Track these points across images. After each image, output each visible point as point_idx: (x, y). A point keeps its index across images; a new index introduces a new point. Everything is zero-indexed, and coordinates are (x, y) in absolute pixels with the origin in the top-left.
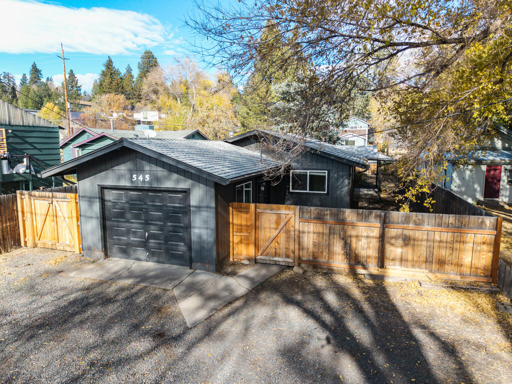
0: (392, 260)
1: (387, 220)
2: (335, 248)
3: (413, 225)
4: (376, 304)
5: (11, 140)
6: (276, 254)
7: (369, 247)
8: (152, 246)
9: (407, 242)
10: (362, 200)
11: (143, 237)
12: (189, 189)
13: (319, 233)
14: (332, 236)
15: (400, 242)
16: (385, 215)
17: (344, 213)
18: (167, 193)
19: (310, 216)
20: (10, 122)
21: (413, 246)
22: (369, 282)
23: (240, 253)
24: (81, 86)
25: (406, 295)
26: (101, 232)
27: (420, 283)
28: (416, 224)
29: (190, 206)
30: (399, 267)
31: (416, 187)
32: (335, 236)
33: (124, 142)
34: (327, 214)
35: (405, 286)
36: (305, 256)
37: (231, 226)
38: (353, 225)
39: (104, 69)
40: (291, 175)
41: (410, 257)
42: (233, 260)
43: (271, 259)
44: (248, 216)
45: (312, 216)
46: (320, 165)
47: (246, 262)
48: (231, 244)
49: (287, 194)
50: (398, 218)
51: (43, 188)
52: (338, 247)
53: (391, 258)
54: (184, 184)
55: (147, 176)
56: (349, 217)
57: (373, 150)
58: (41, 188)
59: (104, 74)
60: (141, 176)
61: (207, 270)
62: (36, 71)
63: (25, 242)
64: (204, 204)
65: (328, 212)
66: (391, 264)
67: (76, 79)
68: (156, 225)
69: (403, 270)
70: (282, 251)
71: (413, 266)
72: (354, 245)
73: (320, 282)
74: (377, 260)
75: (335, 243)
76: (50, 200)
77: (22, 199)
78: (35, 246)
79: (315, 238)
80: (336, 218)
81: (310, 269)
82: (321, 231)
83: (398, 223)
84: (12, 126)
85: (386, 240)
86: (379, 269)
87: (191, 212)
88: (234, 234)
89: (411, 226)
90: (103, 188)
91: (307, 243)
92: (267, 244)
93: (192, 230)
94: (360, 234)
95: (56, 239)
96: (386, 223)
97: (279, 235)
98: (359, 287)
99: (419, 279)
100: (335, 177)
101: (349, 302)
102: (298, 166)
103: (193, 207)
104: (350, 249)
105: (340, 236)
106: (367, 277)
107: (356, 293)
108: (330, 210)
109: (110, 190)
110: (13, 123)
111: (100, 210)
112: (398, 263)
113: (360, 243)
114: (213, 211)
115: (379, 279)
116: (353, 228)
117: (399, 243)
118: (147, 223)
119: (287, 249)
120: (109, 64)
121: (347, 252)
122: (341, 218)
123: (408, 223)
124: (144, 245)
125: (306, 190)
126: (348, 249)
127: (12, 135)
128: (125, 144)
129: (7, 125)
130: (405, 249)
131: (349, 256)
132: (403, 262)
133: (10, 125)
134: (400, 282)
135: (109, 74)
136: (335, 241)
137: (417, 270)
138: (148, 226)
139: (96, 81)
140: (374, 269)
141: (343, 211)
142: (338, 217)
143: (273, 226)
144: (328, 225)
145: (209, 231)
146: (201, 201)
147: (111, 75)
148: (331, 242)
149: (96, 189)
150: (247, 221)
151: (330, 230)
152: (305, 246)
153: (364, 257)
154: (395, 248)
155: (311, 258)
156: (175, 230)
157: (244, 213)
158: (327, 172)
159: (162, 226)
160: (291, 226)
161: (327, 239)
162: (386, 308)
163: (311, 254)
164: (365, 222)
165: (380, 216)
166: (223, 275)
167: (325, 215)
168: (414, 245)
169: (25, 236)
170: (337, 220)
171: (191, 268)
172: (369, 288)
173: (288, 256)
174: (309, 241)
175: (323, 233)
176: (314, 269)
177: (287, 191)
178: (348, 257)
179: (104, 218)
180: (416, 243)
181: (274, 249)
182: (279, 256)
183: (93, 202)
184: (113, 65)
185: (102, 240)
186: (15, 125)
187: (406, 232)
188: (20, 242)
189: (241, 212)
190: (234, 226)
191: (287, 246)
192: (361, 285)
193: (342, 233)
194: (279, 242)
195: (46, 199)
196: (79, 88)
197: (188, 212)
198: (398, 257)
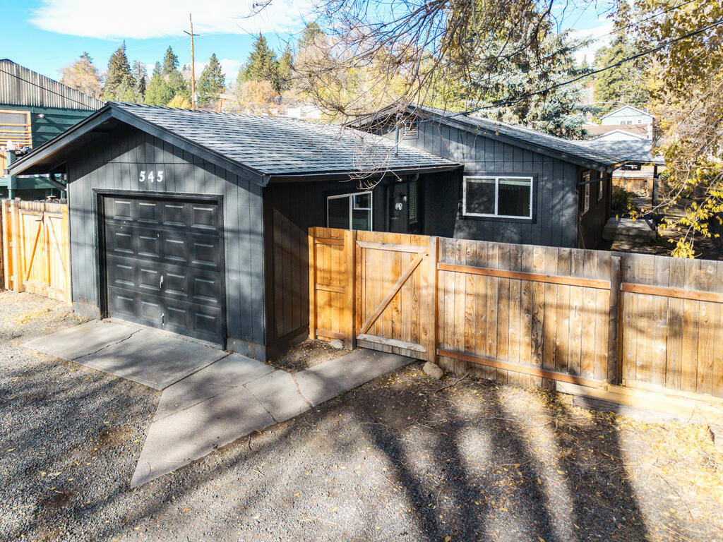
0: (642, 367)
1: (628, 275)
2: (511, 330)
3: (693, 289)
4: (585, 478)
5: (42, 129)
6: (394, 334)
7: (585, 334)
8: (169, 300)
9: (677, 328)
10: (621, 237)
11: (156, 283)
12: (222, 197)
13: (477, 295)
14: (504, 302)
15: (661, 326)
16: (621, 262)
17: (530, 254)
18: (191, 205)
19: (460, 258)
20: (42, 102)
21: (694, 338)
22: (582, 415)
23: (328, 326)
24: (225, 75)
25: (672, 461)
26: (97, 272)
27: (712, 434)
28: (700, 285)
29: (222, 229)
30: (659, 387)
31: (707, 203)
32: (512, 303)
33: (112, 110)
34: (493, 257)
35: (670, 437)
36: (450, 341)
37: (311, 272)
38: (550, 282)
39: (253, 50)
40: (465, 185)
41: (687, 365)
42: (316, 337)
43: (385, 342)
44: (342, 253)
45: (463, 260)
46: (518, 167)
47: (337, 344)
48: (311, 307)
49: (457, 218)
50: (655, 270)
51: (52, 198)
52: (517, 328)
53: (639, 363)
54: (215, 188)
55: (160, 174)
56: (541, 263)
57: (642, 148)
58: (49, 198)
59: (253, 57)
60: (151, 173)
61: (251, 356)
62: (172, 58)
63: (11, 283)
64: (245, 226)
65: (496, 251)
66: (639, 376)
67: (219, 66)
68: (175, 263)
69: (668, 395)
70: (406, 328)
71: (696, 387)
72: (552, 326)
73: (469, 403)
74: (605, 364)
75: (511, 318)
76: (41, 214)
77: (8, 213)
78: (22, 290)
79: (469, 306)
80: (512, 264)
81: (460, 370)
82: (482, 290)
83: (655, 282)
84: (46, 108)
85: (626, 319)
86: (609, 386)
87: (226, 241)
88: (318, 287)
89: (688, 289)
90: (101, 196)
91: (452, 314)
92: (377, 311)
93: (226, 274)
94: (566, 301)
95: (47, 279)
96: (626, 281)
97: (399, 294)
98: (553, 425)
99: (710, 421)
100: (548, 189)
101: (517, 465)
102: (478, 167)
103: (228, 231)
104: (544, 335)
105: (521, 306)
106: (581, 402)
107: (542, 443)
108: (500, 248)
109: (113, 199)
110: (47, 104)
111: (96, 233)
112: (656, 376)
113: (566, 322)
114: (260, 239)
115: (606, 410)
116: (549, 288)
117: (658, 329)
118: (162, 259)
119: (415, 324)
120: (261, 43)
121: (536, 341)
122: (524, 264)
123: (680, 282)
124: (159, 297)
125: (493, 213)
126: (540, 333)
127: (45, 121)
128: (114, 114)
129: (38, 107)
130: (674, 343)
131: (543, 349)
132: (670, 376)
133: (42, 106)
134: (661, 423)
135: (259, 57)
136: (511, 314)
137: (707, 397)
138: (163, 264)
139: (242, 68)
140: (596, 383)
141: (527, 249)
142: (516, 262)
143: (390, 276)
144: (496, 279)
145: (255, 279)
146: (239, 220)
147: (262, 57)
148: (504, 315)
149: (91, 197)
150: (340, 264)
151: (499, 290)
152: (450, 321)
153: (576, 355)
154: (649, 341)
155: (462, 348)
156: (204, 272)
157: (336, 249)
158: (532, 178)
159: (183, 264)
160: (421, 279)
161: (495, 308)
162: (608, 496)
163: (462, 339)
164: (577, 275)
165: (608, 263)
166: (277, 368)
167: (488, 257)
168: (696, 338)
169: (11, 273)
170: (516, 268)
171: (225, 349)
172: (578, 432)
173: (416, 340)
174: (458, 310)
175: (486, 296)
176: (467, 369)
177: (458, 214)
178: (540, 352)
179: (102, 246)
180: (702, 331)
181: (390, 323)
182: (400, 337)
183: (88, 218)
184: (267, 44)
185: (97, 286)
186: (51, 108)
187: (675, 304)
188: (4, 282)
189: (330, 246)
190: (319, 274)
191: (414, 319)
192: (561, 422)
193: (525, 298)
194: (399, 309)
195: (36, 213)
196: (222, 78)
197: (221, 240)
198: (658, 360)
